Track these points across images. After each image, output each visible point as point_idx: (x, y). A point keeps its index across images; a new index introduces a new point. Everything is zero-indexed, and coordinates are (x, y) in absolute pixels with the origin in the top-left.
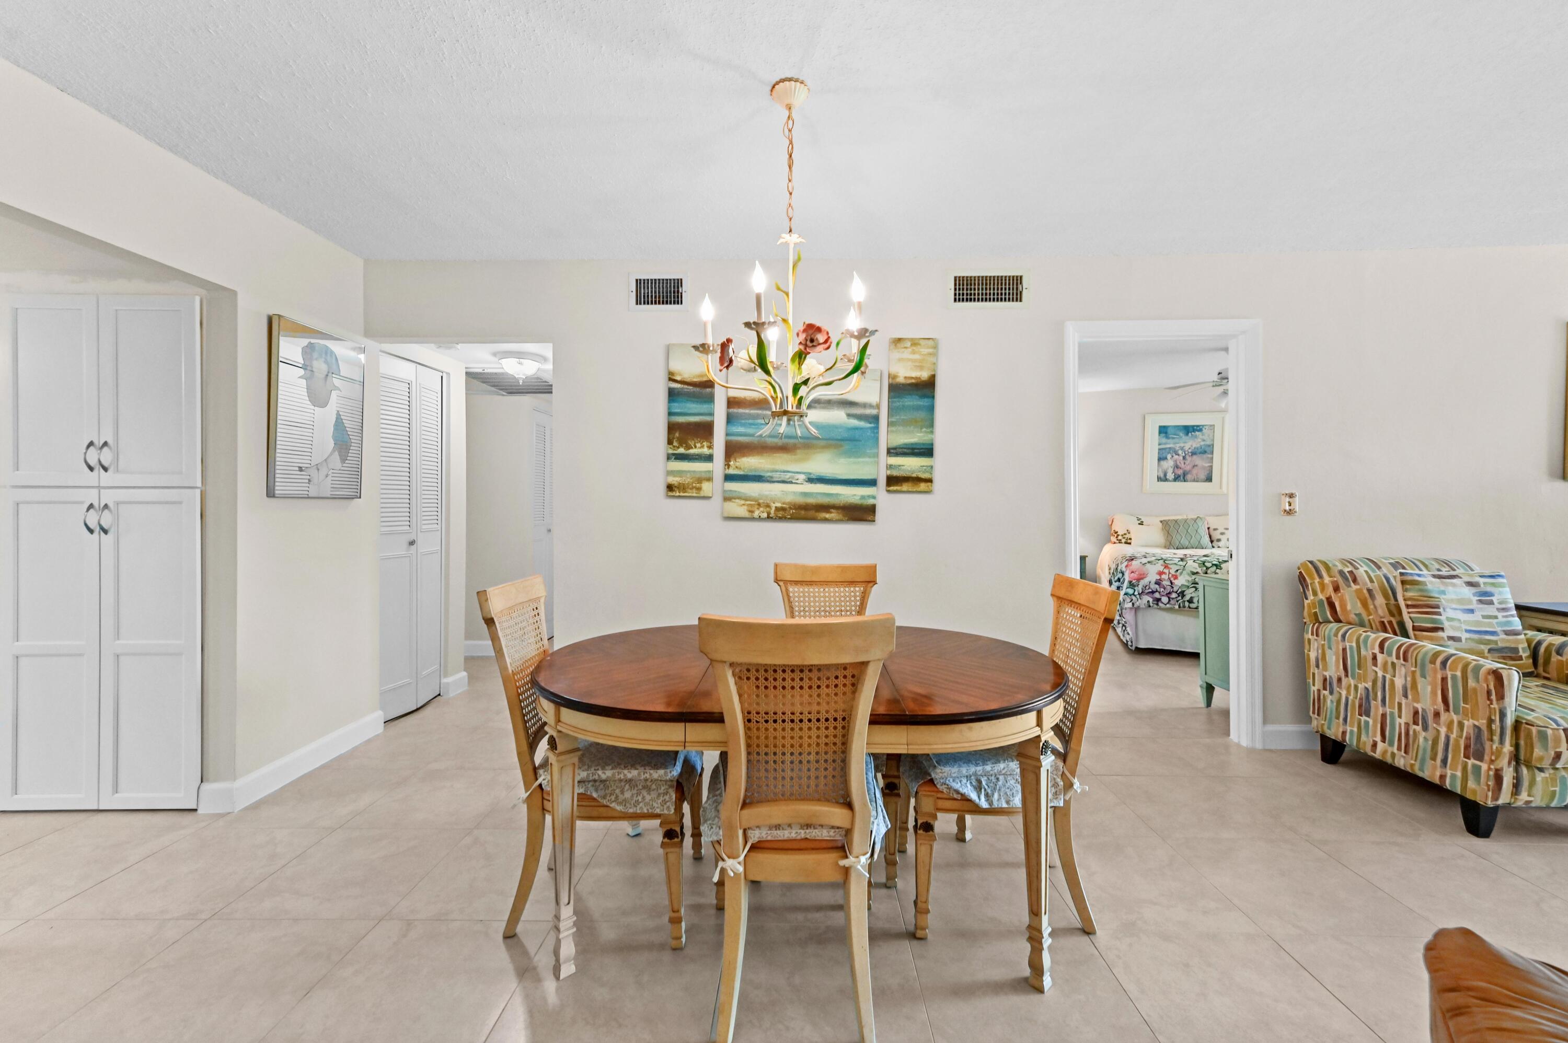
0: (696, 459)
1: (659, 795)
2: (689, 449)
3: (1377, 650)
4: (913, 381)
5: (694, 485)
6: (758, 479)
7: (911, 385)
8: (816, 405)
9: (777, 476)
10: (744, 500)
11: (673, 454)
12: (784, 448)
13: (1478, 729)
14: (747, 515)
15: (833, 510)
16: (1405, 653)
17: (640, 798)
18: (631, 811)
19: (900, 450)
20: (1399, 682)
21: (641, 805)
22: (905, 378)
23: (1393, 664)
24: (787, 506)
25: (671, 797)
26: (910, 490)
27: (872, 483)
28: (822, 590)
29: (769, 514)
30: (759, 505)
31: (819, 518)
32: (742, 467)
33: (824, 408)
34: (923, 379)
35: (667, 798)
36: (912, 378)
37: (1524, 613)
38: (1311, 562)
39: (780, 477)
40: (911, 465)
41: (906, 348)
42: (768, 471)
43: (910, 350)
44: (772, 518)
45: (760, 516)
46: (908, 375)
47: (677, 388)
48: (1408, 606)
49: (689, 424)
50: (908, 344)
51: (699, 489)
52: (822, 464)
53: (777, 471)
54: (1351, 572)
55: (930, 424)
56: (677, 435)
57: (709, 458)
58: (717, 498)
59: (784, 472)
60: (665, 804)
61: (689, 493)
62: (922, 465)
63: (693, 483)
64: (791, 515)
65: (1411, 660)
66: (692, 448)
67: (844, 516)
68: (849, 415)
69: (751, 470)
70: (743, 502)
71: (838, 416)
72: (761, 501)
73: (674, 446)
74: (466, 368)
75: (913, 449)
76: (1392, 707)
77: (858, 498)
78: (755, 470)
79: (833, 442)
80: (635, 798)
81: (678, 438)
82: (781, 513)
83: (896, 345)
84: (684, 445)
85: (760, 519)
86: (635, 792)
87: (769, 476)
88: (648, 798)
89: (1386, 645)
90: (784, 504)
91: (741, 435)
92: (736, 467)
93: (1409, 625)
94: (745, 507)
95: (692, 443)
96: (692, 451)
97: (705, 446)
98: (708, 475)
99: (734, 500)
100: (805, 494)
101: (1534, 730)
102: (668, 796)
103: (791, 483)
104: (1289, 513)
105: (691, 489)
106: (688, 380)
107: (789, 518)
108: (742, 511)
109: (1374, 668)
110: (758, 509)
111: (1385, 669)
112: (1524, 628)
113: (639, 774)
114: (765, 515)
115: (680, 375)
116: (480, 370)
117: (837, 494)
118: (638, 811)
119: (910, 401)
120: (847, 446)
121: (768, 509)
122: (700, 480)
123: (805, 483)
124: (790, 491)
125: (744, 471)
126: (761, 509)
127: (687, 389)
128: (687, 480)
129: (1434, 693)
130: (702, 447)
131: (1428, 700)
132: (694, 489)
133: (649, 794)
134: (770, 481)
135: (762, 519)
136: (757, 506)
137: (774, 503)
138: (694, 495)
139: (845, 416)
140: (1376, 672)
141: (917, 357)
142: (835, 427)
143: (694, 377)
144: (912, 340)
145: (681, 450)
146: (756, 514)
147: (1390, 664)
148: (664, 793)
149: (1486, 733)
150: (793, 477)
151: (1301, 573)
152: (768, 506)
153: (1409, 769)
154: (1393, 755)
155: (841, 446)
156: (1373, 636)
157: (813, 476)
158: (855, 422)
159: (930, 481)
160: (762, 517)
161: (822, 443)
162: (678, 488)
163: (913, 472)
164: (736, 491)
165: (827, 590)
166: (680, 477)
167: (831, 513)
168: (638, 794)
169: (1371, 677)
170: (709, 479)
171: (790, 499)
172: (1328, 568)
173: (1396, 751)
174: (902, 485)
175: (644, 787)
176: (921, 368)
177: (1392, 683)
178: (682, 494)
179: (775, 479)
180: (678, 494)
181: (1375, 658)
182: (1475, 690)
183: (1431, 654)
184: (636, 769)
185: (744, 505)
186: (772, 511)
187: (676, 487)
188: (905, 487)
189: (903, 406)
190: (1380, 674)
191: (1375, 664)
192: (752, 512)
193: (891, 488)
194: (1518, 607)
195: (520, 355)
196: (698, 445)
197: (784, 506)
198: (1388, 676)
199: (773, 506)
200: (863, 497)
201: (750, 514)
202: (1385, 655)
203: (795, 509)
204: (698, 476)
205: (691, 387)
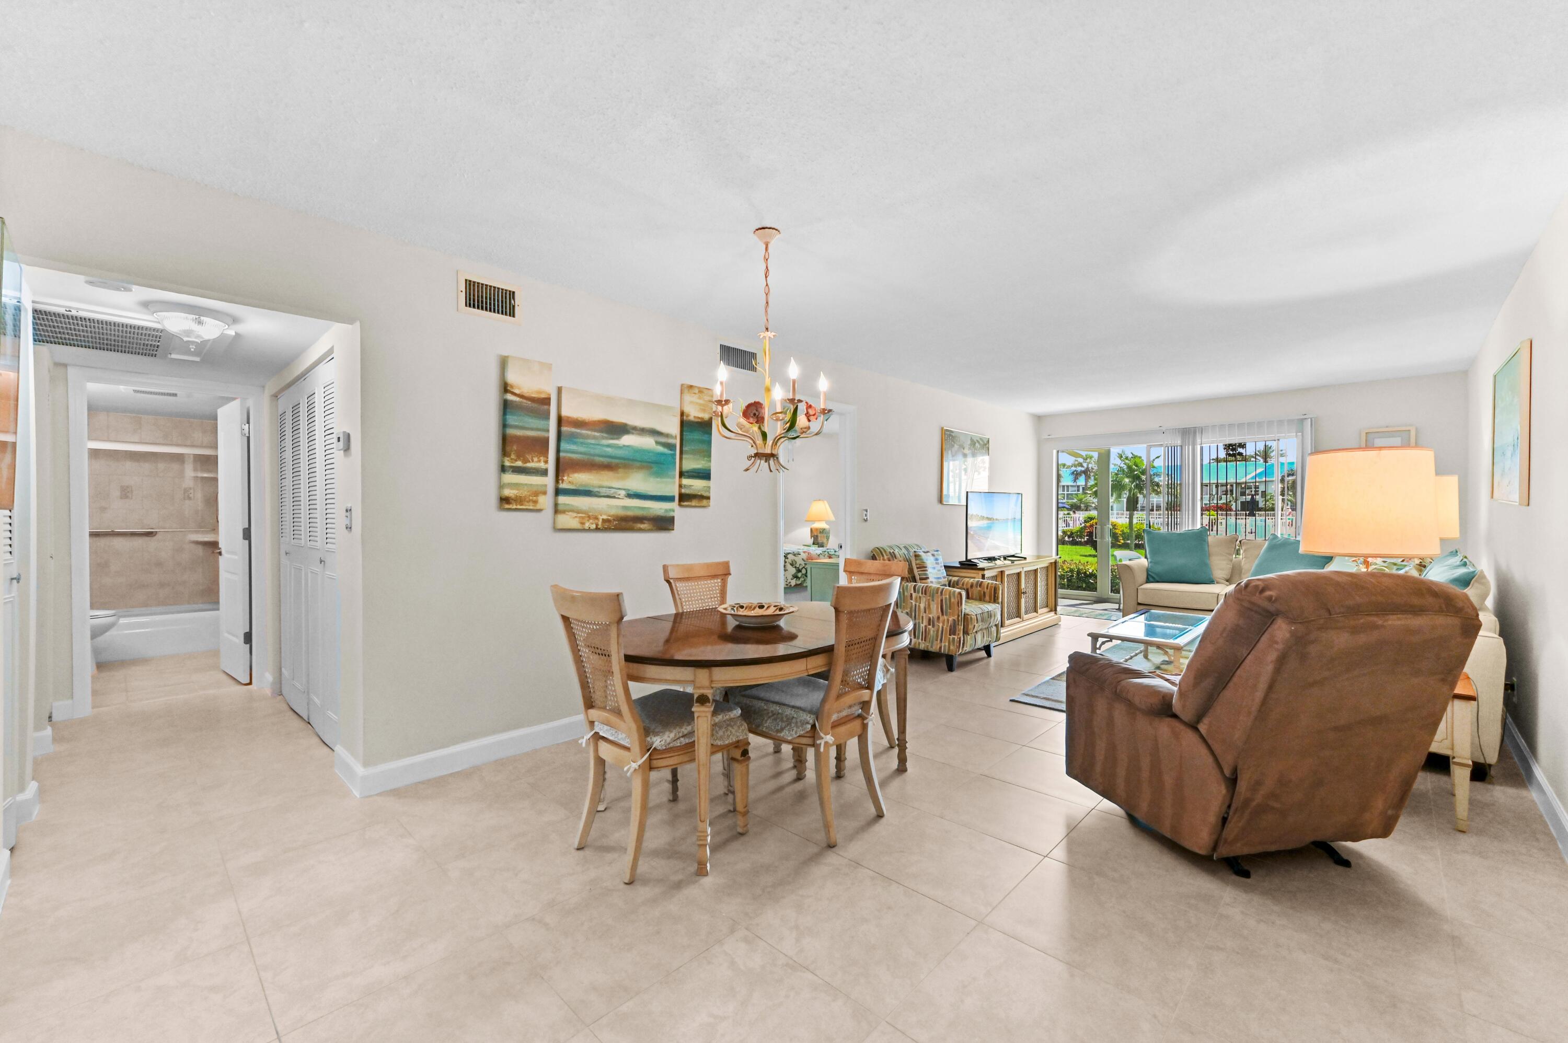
0: (533, 473)
1: (739, 727)
2: (526, 463)
3: (912, 592)
4: (699, 420)
5: (531, 498)
6: (588, 493)
7: (697, 423)
8: (633, 431)
9: (604, 491)
10: (576, 512)
11: (511, 467)
12: (608, 467)
13: (954, 620)
14: (579, 526)
15: (646, 522)
16: (925, 591)
17: (729, 733)
18: (727, 742)
19: (691, 474)
20: (922, 606)
21: (731, 737)
22: (695, 417)
23: (920, 597)
24: (612, 518)
25: (745, 726)
26: (697, 505)
27: (670, 499)
28: (696, 583)
29: (597, 525)
30: (589, 517)
31: (635, 528)
32: (574, 483)
33: (639, 434)
34: (706, 420)
35: (743, 727)
36: (699, 418)
37: (948, 569)
38: (877, 548)
39: (606, 493)
40: (696, 485)
41: (695, 393)
42: (596, 487)
43: (697, 395)
44: (599, 529)
45: (589, 528)
46: (697, 415)
47: (516, 402)
48: (918, 568)
49: (527, 438)
50: (696, 391)
51: (536, 502)
52: (638, 481)
53: (603, 487)
54: (893, 552)
55: (708, 454)
56: (515, 447)
57: (544, 473)
58: (549, 511)
59: (610, 488)
60: (729, 737)
61: (526, 505)
62: (705, 486)
63: (530, 496)
64: (614, 526)
65: (928, 593)
66: (529, 462)
67: (654, 526)
68: (657, 443)
69: (581, 485)
70: (575, 515)
71: (648, 442)
72: (590, 514)
73: (512, 459)
74: (33, 302)
75: (699, 473)
76: (919, 619)
77: (663, 511)
78: (585, 486)
79: (645, 464)
80: (726, 734)
81: (515, 451)
82: (607, 524)
83: (689, 390)
84: (522, 459)
85: (589, 530)
86: (724, 730)
87: (597, 492)
88: (733, 731)
89: (917, 588)
90: (609, 516)
91: (573, 452)
92: (569, 482)
93: (918, 577)
94: (577, 519)
95: (529, 457)
96: (529, 465)
97: (542, 461)
98: (543, 489)
99: (567, 513)
100: (625, 508)
101: (969, 616)
102: (729, 731)
103: (614, 497)
104: (866, 520)
105: (528, 502)
106: (526, 395)
107: (613, 529)
108: (575, 524)
109: (911, 601)
110: (588, 520)
111: (916, 601)
112: (947, 575)
113: (723, 717)
114: (594, 526)
115: (519, 389)
116: (62, 311)
117: (648, 508)
118: (731, 742)
119: (696, 436)
120: (655, 469)
121: (596, 521)
122: (536, 494)
123: (626, 498)
124: (614, 505)
125: (576, 486)
126: (591, 521)
127: (525, 403)
128: (523, 493)
129: (937, 608)
130: (539, 461)
131: (935, 611)
132: (531, 502)
133: (733, 728)
134: (597, 495)
135: (591, 529)
136: (587, 519)
137: (601, 516)
138: (531, 507)
139: (654, 443)
140: (912, 603)
141: (701, 402)
142: (648, 452)
143: (532, 393)
144: (699, 388)
145: (519, 463)
146: (587, 526)
147: (918, 598)
148: (741, 725)
149: (957, 623)
150: (615, 493)
151: (874, 554)
152: (596, 518)
153: (926, 649)
154: (919, 643)
155: (651, 468)
156: (909, 584)
157: (630, 492)
158: (661, 449)
159: (708, 498)
160: (591, 528)
161: (638, 464)
162: (515, 501)
163: (699, 491)
164: (568, 505)
165: (699, 583)
166: (518, 490)
167: (644, 523)
168: (727, 731)
169: (909, 606)
170: (545, 493)
171: (613, 512)
172: (885, 552)
173: (920, 641)
174: (691, 501)
175: (728, 725)
176: (704, 411)
177: (919, 606)
178: (519, 507)
179: (602, 495)
180: (514, 507)
181: (911, 595)
182: (953, 602)
183: (935, 589)
184: (719, 715)
185: (576, 517)
186: (600, 523)
187: (512, 499)
188: (694, 503)
189: (693, 438)
190: (914, 603)
191: (911, 599)
192: (583, 524)
193: (683, 504)
194: (945, 567)
195: (198, 312)
196: (536, 459)
197: (610, 518)
198: (917, 604)
199: (601, 518)
200: (666, 511)
201: (582, 525)
202: (916, 593)
203: (618, 521)
204: (535, 489)
205: (530, 402)
